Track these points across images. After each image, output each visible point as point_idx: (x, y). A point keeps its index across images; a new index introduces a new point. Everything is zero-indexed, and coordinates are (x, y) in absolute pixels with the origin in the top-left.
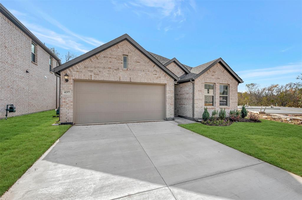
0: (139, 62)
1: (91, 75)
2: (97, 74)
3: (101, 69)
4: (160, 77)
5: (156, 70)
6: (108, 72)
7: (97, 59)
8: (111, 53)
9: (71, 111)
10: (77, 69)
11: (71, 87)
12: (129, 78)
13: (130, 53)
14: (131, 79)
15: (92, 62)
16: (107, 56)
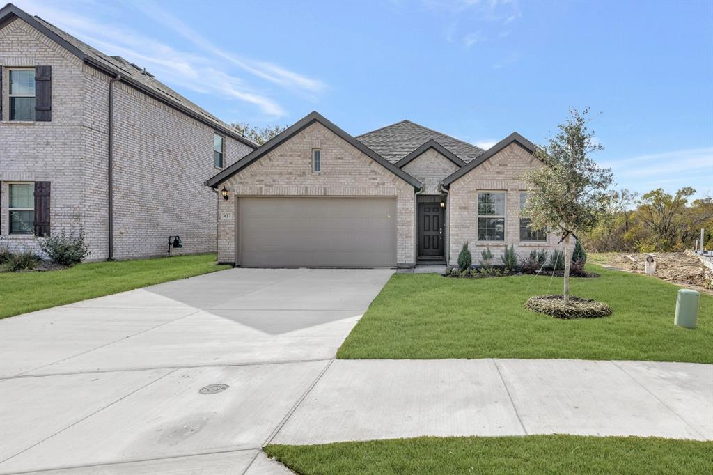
0: (342, 159)
1: (261, 188)
2: (270, 186)
3: (276, 177)
4: (383, 184)
5: (376, 169)
6: (286, 181)
7: (270, 159)
8: (292, 148)
9: (233, 245)
10: (241, 178)
11: (233, 207)
12: (323, 189)
13: (325, 144)
14: (327, 189)
15: (262, 165)
16: (286, 153)
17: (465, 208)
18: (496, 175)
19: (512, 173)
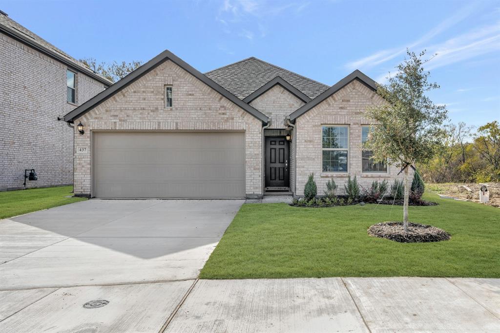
0: (193, 95)
1: (115, 122)
2: (124, 121)
3: (130, 112)
4: (233, 119)
5: (225, 105)
6: (140, 116)
7: (124, 96)
8: (145, 85)
9: (88, 177)
10: (96, 114)
11: (88, 141)
12: (175, 124)
13: (177, 81)
14: (179, 124)
15: (116, 101)
16: (139, 89)
17: (310, 141)
18: (339, 110)
19: (354, 108)
